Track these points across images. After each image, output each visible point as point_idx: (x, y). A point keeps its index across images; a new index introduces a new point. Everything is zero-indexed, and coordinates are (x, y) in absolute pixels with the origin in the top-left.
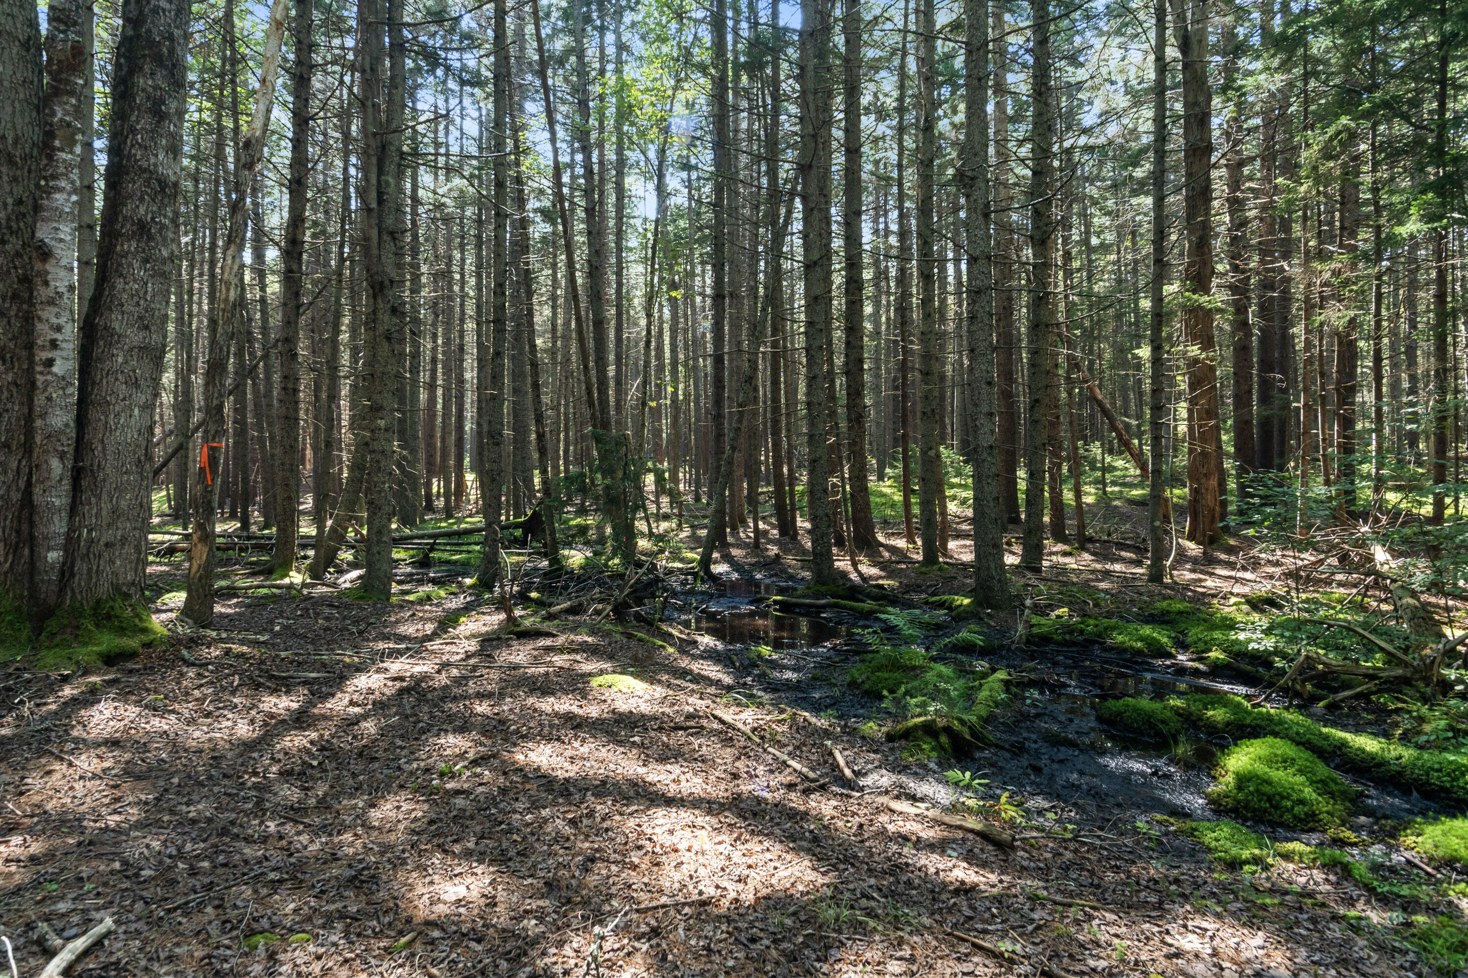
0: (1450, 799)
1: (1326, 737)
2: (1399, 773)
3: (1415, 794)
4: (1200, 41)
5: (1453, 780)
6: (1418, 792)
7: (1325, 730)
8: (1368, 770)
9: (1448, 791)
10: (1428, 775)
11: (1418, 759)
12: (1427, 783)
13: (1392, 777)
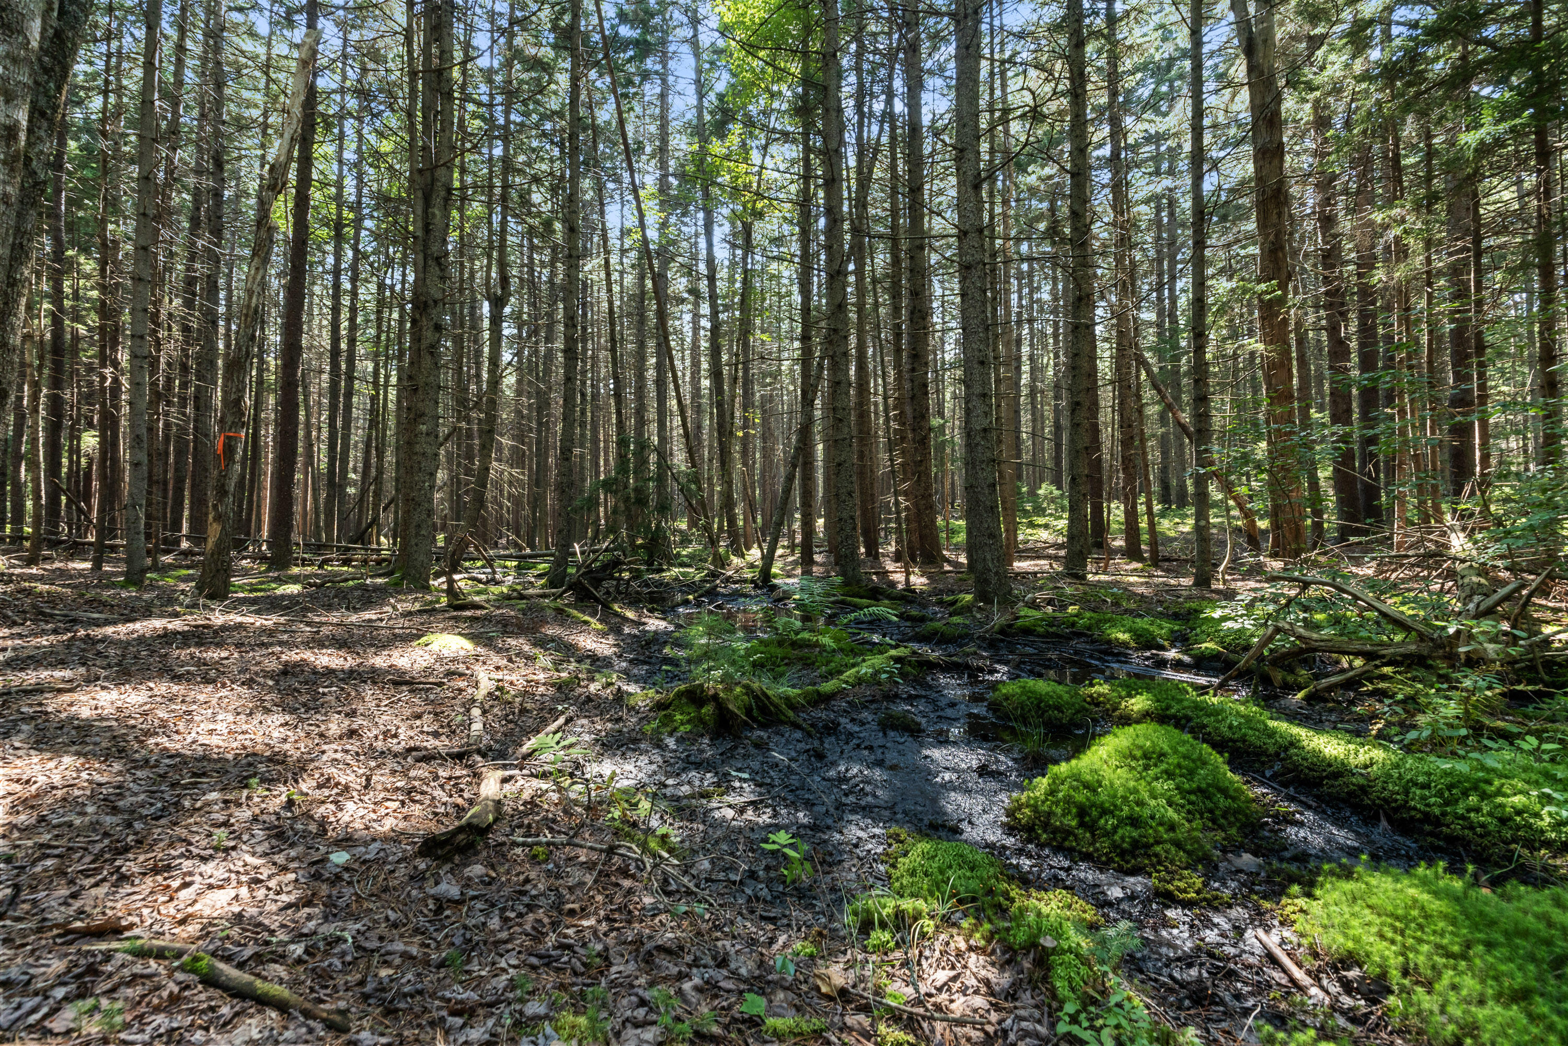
0: (1437, 836)
1: (1272, 733)
2: (1362, 788)
3: (1384, 823)
4: (1265, 41)
5: (1447, 803)
6: (1390, 820)
7: (1272, 724)
8: (1317, 783)
9: (1437, 822)
10: (1407, 793)
11: (1397, 766)
12: (1405, 806)
13: (1351, 794)
